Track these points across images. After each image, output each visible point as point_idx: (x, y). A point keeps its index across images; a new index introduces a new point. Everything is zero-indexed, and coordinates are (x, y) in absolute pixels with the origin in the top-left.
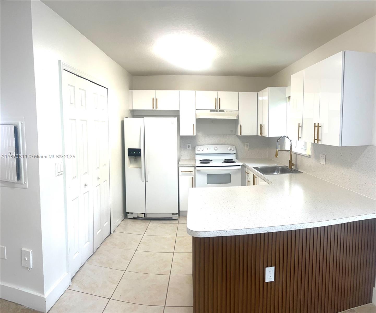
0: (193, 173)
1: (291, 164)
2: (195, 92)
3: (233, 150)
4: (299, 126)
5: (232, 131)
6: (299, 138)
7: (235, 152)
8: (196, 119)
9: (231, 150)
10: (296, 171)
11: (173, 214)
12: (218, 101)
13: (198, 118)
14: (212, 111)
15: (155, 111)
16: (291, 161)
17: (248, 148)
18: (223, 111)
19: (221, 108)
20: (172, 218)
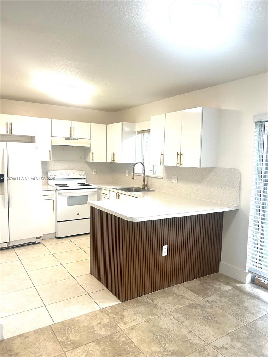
0: (54, 197)
1: (145, 185)
2: (51, 120)
3: (84, 175)
4: (161, 154)
5: (81, 158)
6: (161, 163)
7: (85, 177)
8: (52, 145)
9: (82, 175)
10: (149, 190)
11: (37, 238)
12: (72, 130)
13: (53, 144)
14: (66, 139)
15: (9, 135)
16: (144, 182)
17: (96, 174)
18: (77, 139)
19: (75, 137)
20: (36, 242)
